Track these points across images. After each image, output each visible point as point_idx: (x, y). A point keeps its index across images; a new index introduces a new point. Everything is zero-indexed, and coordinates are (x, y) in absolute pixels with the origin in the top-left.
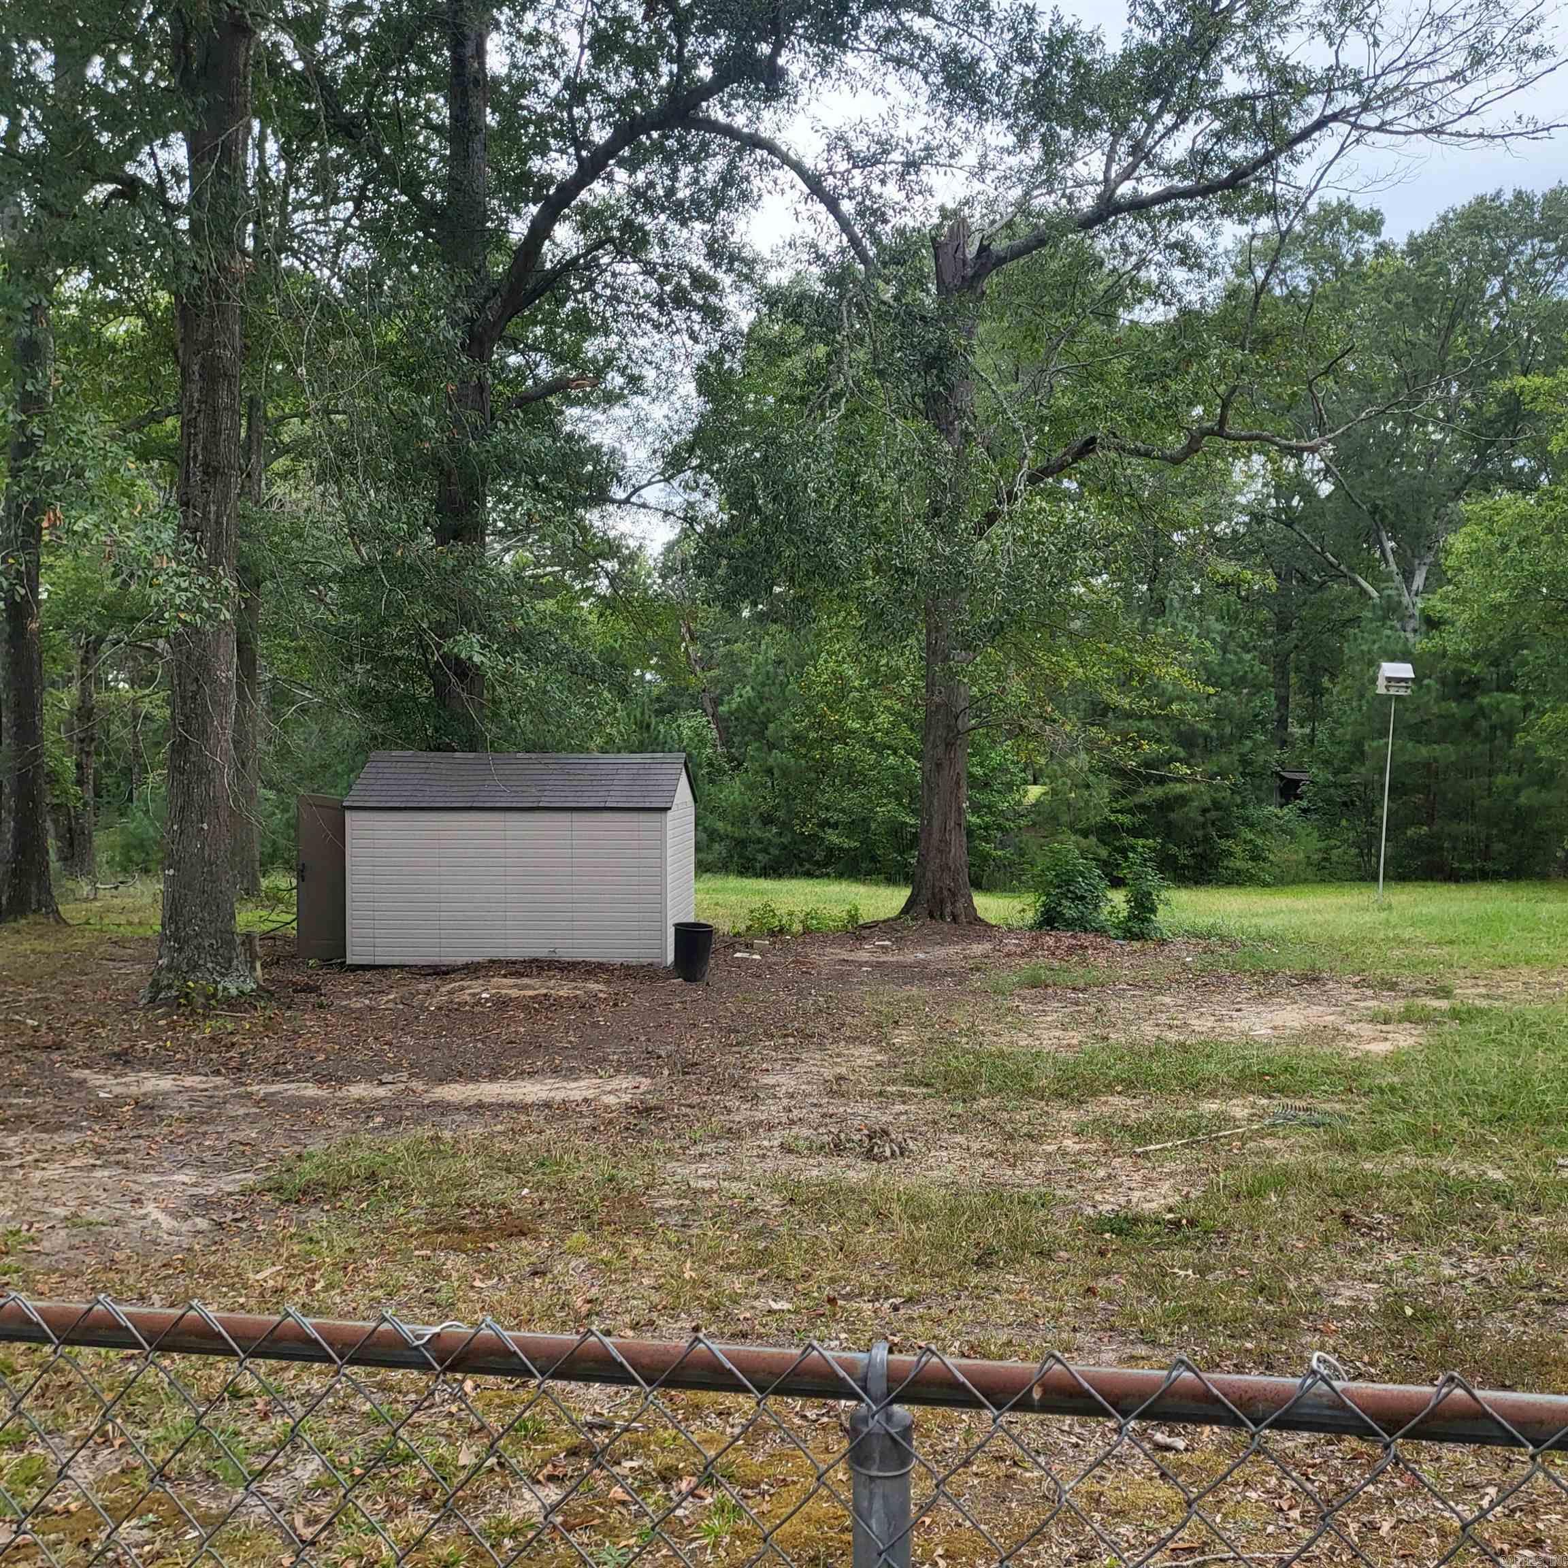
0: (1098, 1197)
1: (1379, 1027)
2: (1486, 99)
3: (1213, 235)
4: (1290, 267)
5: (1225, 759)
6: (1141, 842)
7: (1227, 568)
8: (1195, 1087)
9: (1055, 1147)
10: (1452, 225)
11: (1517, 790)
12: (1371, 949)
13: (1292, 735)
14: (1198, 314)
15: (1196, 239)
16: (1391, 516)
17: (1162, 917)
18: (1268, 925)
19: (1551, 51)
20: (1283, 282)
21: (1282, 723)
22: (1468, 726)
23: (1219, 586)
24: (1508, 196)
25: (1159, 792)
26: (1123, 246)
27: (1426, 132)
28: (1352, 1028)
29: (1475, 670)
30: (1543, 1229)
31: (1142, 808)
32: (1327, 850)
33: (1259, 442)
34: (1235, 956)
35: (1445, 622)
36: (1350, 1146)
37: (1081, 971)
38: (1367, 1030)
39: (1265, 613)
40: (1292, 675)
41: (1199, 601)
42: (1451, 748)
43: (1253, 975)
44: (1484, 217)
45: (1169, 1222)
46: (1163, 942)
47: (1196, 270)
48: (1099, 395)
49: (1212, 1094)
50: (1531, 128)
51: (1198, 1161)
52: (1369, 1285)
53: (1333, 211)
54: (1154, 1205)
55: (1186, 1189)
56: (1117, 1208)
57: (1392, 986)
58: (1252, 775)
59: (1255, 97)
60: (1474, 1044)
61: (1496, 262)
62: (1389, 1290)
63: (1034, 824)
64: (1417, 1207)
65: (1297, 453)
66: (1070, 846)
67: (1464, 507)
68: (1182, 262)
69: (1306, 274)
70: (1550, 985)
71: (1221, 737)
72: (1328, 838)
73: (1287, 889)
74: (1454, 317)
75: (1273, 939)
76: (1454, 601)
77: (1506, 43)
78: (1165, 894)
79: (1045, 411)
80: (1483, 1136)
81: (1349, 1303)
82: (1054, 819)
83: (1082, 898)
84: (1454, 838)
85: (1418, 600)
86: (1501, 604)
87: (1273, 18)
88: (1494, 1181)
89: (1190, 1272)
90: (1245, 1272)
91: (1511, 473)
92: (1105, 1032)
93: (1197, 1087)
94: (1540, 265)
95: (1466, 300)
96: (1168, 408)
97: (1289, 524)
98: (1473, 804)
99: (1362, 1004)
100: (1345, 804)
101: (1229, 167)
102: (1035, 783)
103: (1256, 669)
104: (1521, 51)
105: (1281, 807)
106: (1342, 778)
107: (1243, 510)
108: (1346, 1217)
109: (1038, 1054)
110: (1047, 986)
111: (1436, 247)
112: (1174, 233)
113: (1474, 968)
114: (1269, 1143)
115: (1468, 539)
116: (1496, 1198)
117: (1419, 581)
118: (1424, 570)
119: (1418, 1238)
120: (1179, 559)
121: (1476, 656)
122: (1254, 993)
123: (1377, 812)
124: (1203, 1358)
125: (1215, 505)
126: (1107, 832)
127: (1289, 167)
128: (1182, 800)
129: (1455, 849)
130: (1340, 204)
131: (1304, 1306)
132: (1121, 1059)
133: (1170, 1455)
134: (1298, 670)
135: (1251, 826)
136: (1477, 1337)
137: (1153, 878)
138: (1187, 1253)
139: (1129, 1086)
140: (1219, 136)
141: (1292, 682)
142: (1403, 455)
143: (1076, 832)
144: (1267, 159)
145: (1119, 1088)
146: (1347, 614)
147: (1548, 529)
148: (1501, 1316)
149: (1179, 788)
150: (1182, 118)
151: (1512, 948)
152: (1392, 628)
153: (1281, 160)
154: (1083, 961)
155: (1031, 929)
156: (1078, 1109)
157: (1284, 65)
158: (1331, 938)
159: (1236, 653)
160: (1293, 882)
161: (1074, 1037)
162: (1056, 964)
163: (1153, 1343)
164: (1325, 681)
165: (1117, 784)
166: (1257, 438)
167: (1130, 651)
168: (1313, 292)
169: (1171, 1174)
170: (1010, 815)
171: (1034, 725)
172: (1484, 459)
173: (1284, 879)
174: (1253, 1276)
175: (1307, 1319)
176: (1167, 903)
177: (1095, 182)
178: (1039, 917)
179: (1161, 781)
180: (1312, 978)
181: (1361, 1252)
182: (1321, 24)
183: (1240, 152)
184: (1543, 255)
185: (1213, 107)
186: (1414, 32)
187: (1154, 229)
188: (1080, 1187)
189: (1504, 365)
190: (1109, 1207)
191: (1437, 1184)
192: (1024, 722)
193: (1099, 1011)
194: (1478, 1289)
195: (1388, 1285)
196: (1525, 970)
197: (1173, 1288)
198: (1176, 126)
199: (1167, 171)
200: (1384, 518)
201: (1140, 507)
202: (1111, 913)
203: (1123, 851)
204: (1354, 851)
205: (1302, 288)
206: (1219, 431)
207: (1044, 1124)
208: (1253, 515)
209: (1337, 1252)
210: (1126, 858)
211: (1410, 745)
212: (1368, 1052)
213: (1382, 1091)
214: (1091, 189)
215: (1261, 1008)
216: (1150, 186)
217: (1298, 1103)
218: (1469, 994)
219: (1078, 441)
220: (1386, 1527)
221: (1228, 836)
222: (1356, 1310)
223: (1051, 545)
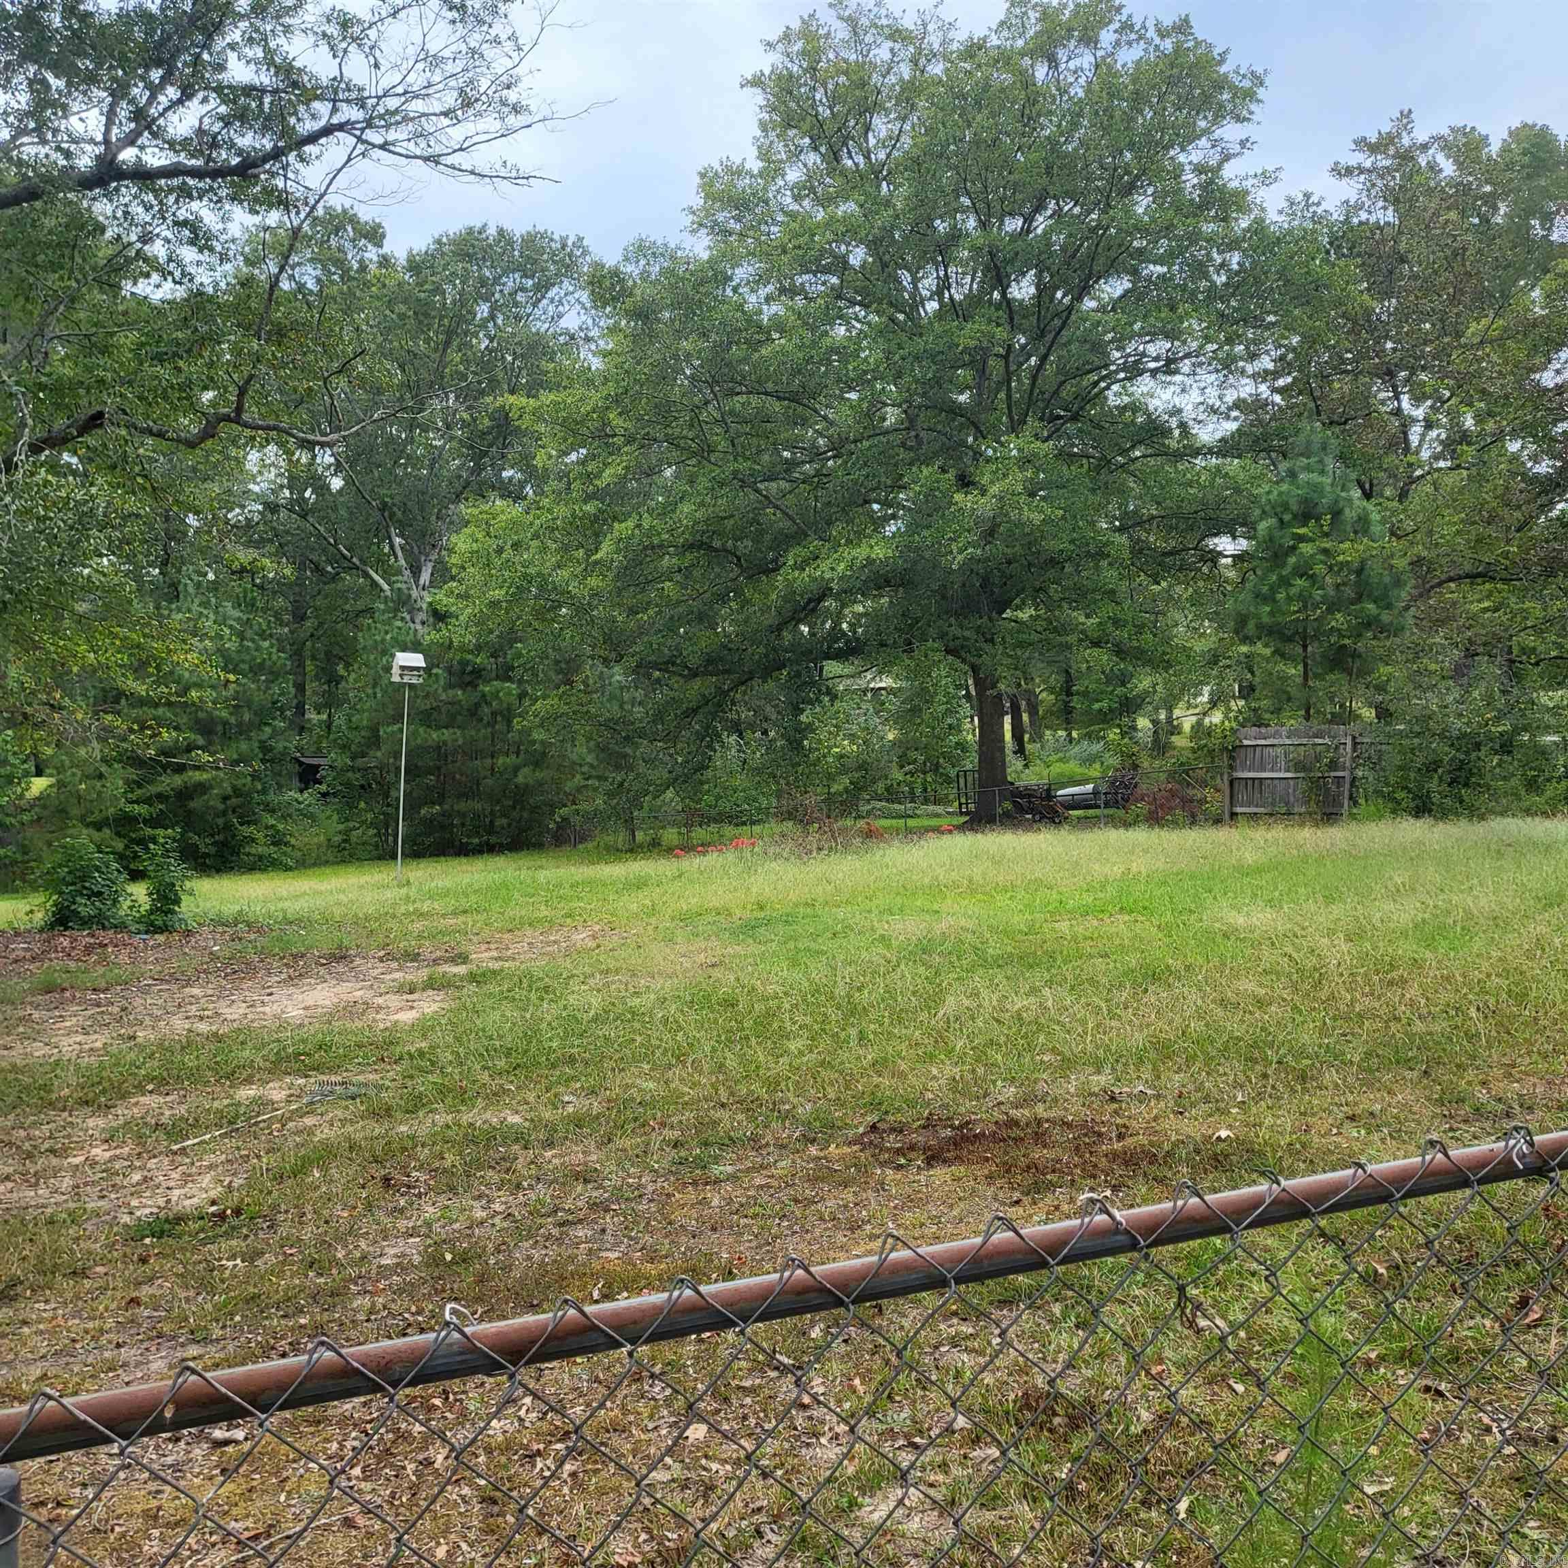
0: (134, 1203)
1: (405, 997)
2: (476, 139)
3: (224, 219)
4: (299, 264)
5: (244, 746)
6: (161, 832)
7: (244, 556)
8: (230, 1076)
9: (82, 1159)
10: (446, 249)
11: (516, 769)
12: (392, 924)
13: (309, 720)
14: (211, 299)
15: (206, 221)
16: (399, 514)
17: (187, 908)
18: (294, 908)
19: (527, 109)
20: (292, 277)
21: (300, 710)
22: (473, 712)
23: (233, 573)
24: (492, 231)
25: (178, 780)
26: (126, 213)
27: (426, 159)
28: (380, 1001)
29: (478, 660)
30: (556, 1161)
31: (160, 797)
32: (347, 832)
33: (273, 432)
34: (262, 941)
35: (451, 615)
36: (383, 1113)
37: (101, 970)
38: (394, 1001)
39: (280, 602)
40: (308, 662)
41: (215, 586)
42: (459, 732)
43: (282, 958)
44: (473, 246)
45: (214, 1215)
46: (189, 933)
47: (206, 252)
48: (104, 368)
49: (249, 1081)
50: (514, 174)
51: (238, 1148)
52: (412, 1240)
53: (337, 216)
54: (195, 1200)
55: (228, 1179)
56: (155, 1210)
57: (415, 957)
58: (272, 761)
59: (263, 91)
60: (489, 1003)
61: (484, 290)
62: (429, 1241)
63: (39, 819)
64: (450, 1158)
65: (308, 445)
66: (83, 839)
67: (465, 510)
68: (192, 242)
69: (314, 273)
70: (548, 944)
71: (240, 724)
72: (347, 820)
73: (310, 872)
74: (450, 334)
75: (297, 922)
76: (459, 596)
77: (490, 92)
78: (188, 885)
79: (44, 379)
80: (501, 1086)
81: (395, 1260)
82: (62, 812)
83: (100, 894)
84: (463, 815)
85: (425, 593)
86: (499, 602)
87: (278, 17)
88: (513, 1125)
89: (238, 1261)
90: (293, 1251)
91: (502, 482)
92: (131, 1032)
93: (233, 1076)
94: (520, 297)
95: (460, 319)
96: (181, 390)
97: (304, 516)
98: (478, 784)
99: (388, 977)
100: (362, 787)
101: (239, 155)
102: (39, 773)
103: (274, 657)
104: (504, 103)
105: (301, 791)
106: (360, 762)
107: (258, 498)
108: (386, 1180)
109: (57, 1063)
110: (63, 990)
111: (432, 267)
112: (183, 211)
113: (486, 934)
114: (309, 1121)
115: (469, 540)
116: (517, 1140)
117: (425, 577)
118: (430, 565)
119: (452, 1189)
120: (192, 544)
121: (479, 648)
122: (283, 976)
123: (393, 793)
124: (259, 1343)
125: (229, 491)
126: (124, 823)
127: (299, 166)
128: (202, 788)
129: (463, 825)
130: (345, 211)
131: (352, 1272)
132: (151, 1056)
133: (230, 1449)
134: (314, 658)
135: (273, 811)
136: (506, 1268)
137: (176, 869)
138: (234, 1243)
139: (161, 1084)
140: (227, 121)
141: (308, 669)
142: (409, 457)
143: (88, 826)
144: (276, 154)
145: (150, 1087)
146: (360, 605)
147: (536, 536)
148: (526, 1244)
149: (198, 776)
150: (187, 94)
151: (518, 912)
152: (403, 619)
153: (292, 157)
154: (103, 960)
155: (41, 931)
156: (106, 1115)
157: (292, 67)
158: (356, 915)
159: (253, 641)
160: (314, 865)
161: (98, 1040)
162: (72, 965)
163: (206, 1341)
164: (340, 669)
165: (133, 773)
166: (274, 428)
167: (145, 636)
168: (321, 291)
169: (211, 1167)
170: (11, 810)
171: (42, 714)
172: (479, 469)
173: (305, 863)
174: (300, 1252)
175: (356, 1284)
176: (191, 893)
177: (92, 141)
178: (50, 918)
179: (180, 769)
180: (340, 956)
181: (402, 1211)
182: (324, 35)
183: (247, 140)
184: (523, 289)
185: (219, 90)
186: (411, 63)
187: (161, 203)
188: (113, 1196)
189: (494, 384)
190: (147, 1211)
191: (466, 1135)
192: (28, 710)
193: (124, 1009)
194: (505, 1225)
195: (428, 1236)
196: (529, 932)
197: (223, 1281)
198: (180, 102)
199: (172, 145)
200: (392, 515)
201: (154, 489)
202: (131, 908)
203: (142, 842)
204: (372, 832)
205: (309, 285)
206: (236, 417)
207: (69, 1136)
208: (266, 505)
209: (380, 1215)
210: (147, 849)
211: (421, 730)
212: (396, 1022)
213: (411, 1057)
214: (88, 148)
215: (292, 990)
216: (156, 158)
217: (333, 1079)
218: (483, 958)
219: (82, 415)
220: (440, 1458)
221: (249, 823)
222: (401, 1267)
223: (60, 522)
